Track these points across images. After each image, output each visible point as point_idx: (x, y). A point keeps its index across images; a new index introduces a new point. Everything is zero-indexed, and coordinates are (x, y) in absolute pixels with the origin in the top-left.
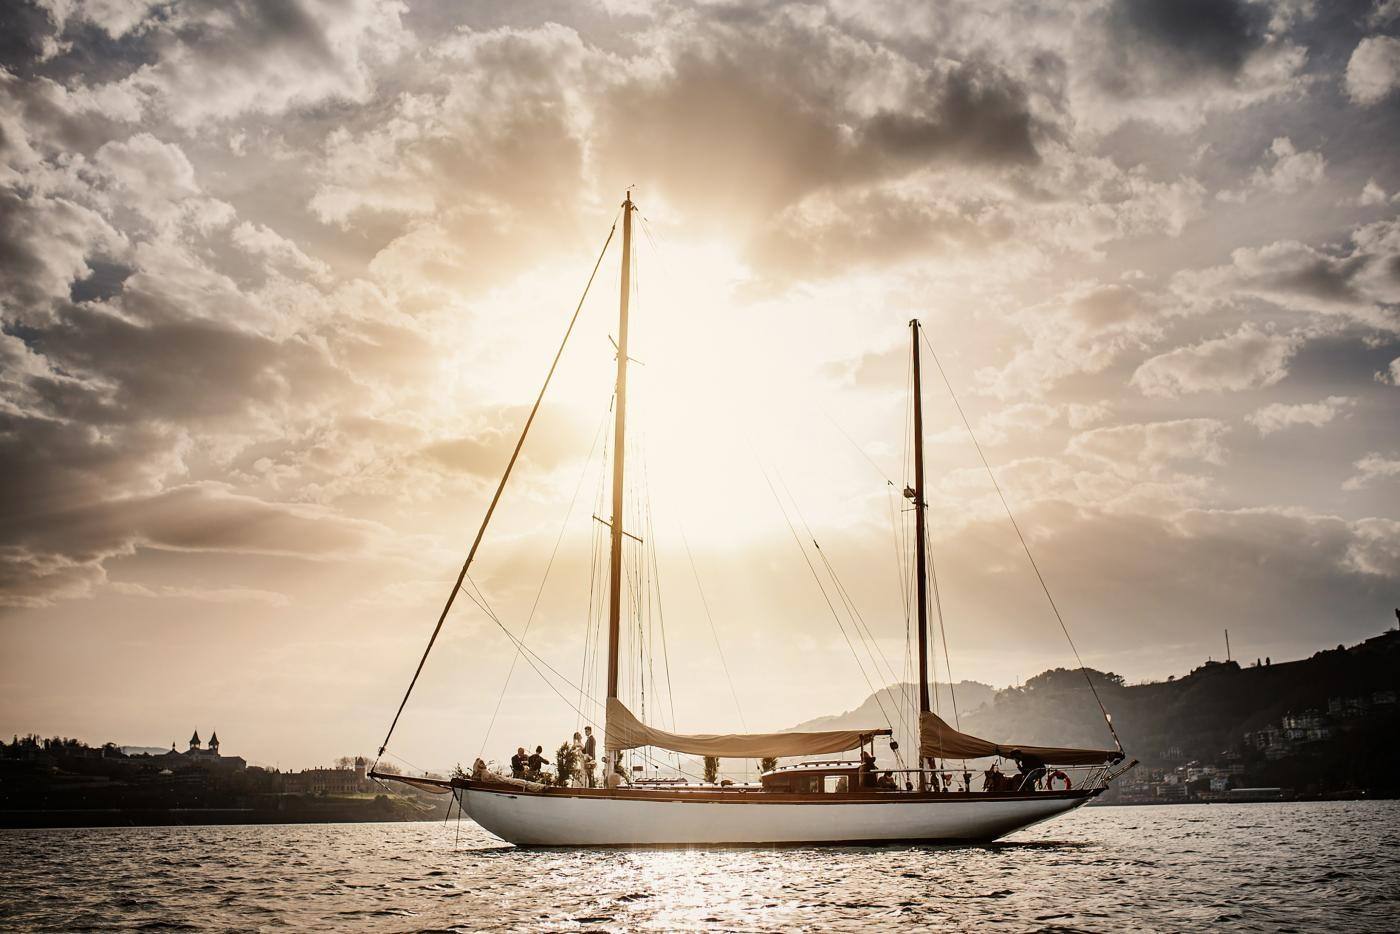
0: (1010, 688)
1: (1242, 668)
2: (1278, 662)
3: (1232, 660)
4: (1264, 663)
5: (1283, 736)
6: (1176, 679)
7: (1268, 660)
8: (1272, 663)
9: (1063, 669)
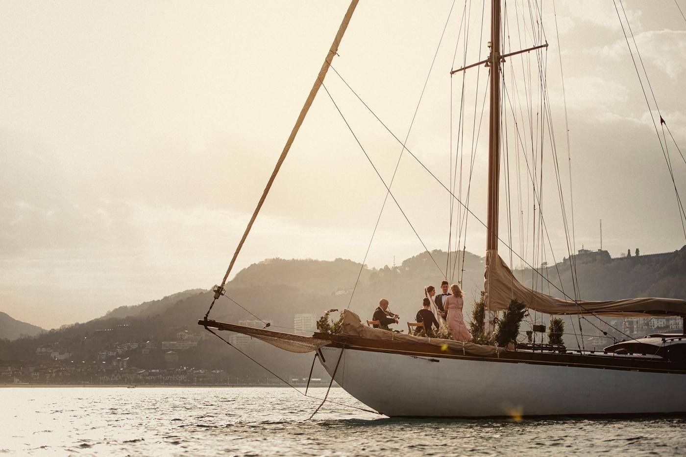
0: (387, 267)
1: (613, 257)
2: (646, 254)
3: (603, 249)
4: (633, 254)
5: (647, 324)
6: (548, 266)
7: (637, 251)
8: (641, 254)
9: (440, 251)
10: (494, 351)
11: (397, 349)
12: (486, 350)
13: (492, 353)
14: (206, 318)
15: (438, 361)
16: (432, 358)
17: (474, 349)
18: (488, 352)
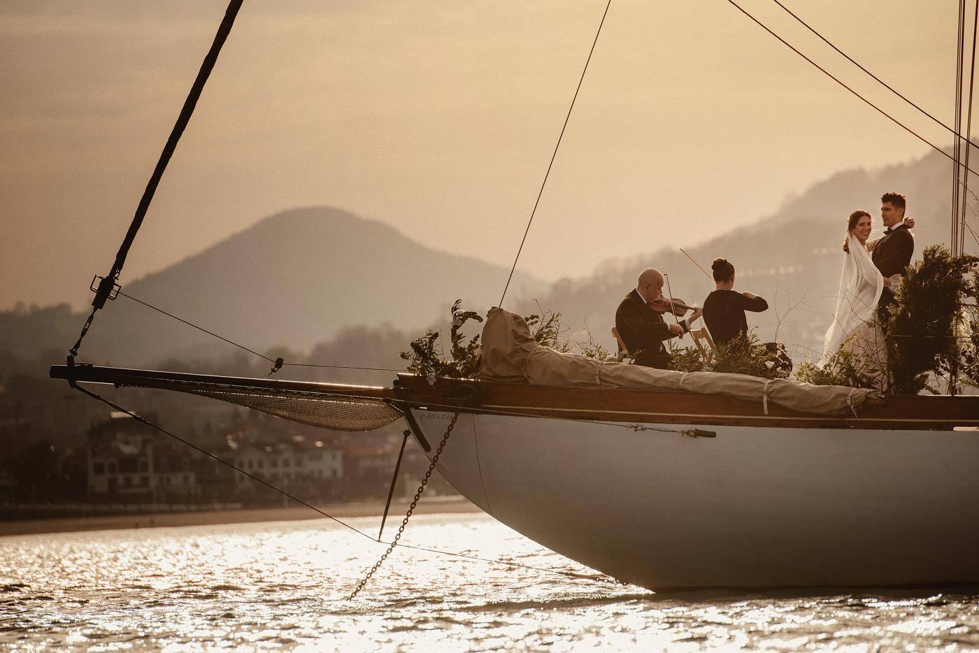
10: (842, 399)
11: (601, 408)
12: (820, 398)
13: (837, 406)
14: (70, 359)
15: (713, 435)
16: (693, 427)
17: (793, 398)
18: (828, 404)
